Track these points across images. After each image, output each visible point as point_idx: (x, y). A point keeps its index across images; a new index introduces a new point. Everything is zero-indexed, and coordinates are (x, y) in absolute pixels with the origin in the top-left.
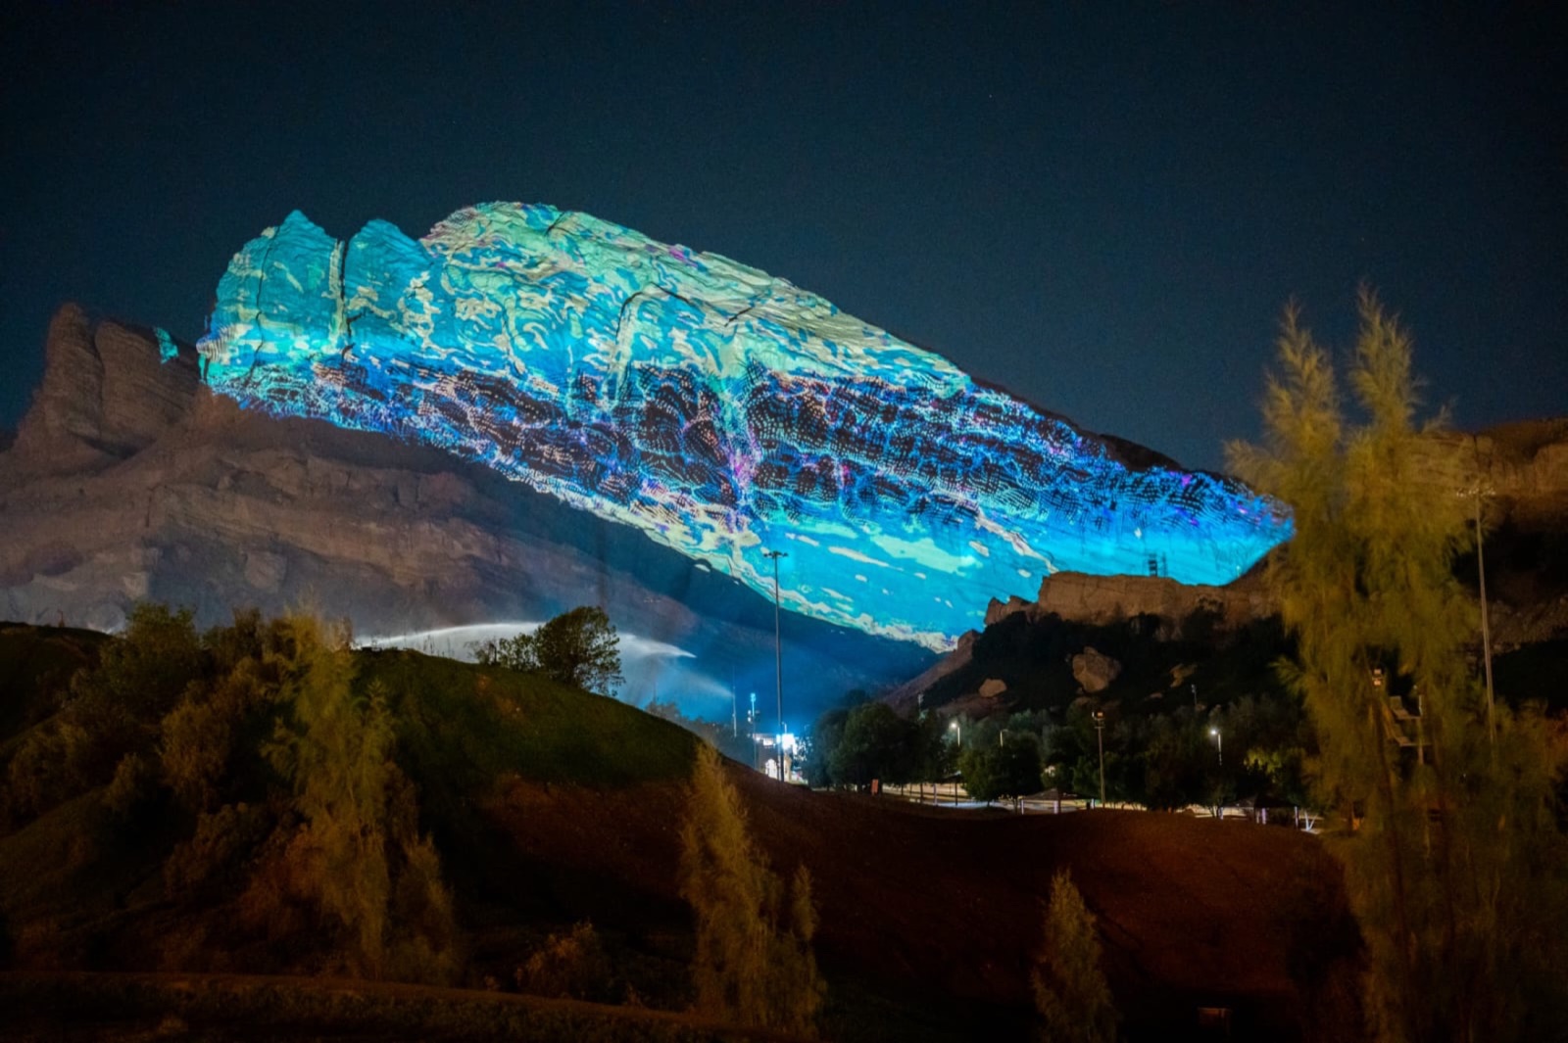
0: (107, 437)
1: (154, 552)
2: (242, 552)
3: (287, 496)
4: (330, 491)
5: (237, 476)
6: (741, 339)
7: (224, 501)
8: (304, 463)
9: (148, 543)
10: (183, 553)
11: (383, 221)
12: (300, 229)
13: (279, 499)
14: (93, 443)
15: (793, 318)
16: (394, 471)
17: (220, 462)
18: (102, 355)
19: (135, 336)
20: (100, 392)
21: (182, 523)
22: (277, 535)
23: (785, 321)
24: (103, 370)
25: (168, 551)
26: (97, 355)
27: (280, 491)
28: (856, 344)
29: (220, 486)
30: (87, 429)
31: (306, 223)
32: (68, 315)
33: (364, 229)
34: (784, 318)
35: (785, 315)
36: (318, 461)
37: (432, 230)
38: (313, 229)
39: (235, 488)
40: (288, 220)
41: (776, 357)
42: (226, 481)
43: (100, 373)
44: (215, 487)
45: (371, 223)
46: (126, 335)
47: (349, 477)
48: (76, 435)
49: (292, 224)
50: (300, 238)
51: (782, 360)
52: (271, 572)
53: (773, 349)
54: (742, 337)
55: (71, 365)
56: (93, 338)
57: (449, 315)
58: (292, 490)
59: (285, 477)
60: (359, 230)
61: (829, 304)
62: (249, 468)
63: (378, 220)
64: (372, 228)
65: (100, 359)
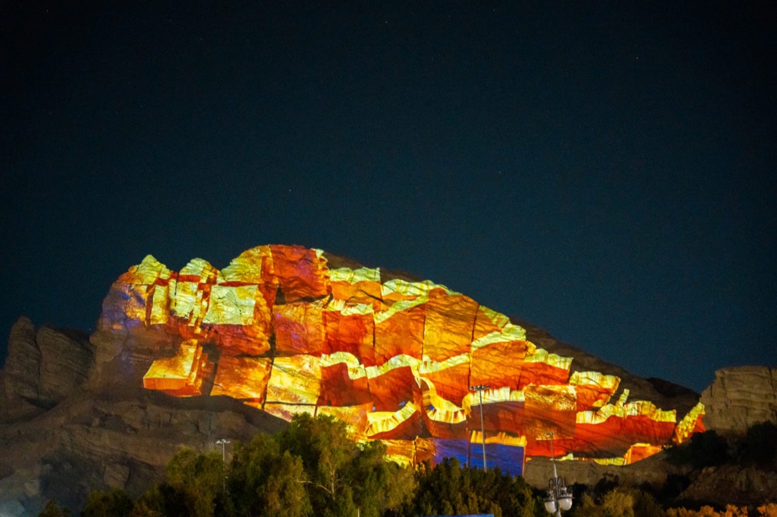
0: (43, 398)
1: (48, 467)
2: (104, 465)
3: (135, 430)
4: (159, 424)
5: (105, 418)
6: (414, 323)
7: (94, 433)
8: (143, 408)
9: (45, 462)
10: (67, 467)
11: (200, 259)
12: (152, 266)
13: (128, 431)
14: (32, 401)
15: (447, 309)
16: (197, 411)
17: (95, 410)
18: (41, 347)
19: (60, 335)
20: (39, 370)
21: (69, 448)
22: (126, 453)
23: (443, 311)
24: (41, 356)
25: (56, 466)
26: (37, 347)
27: (130, 426)
28: (486, 324)
29: (93, 425)
30: (29, 393)
31: (155, 262)
32: (23, 324)
33: (189, 264)
34: (442, 310)
35: (442, 307)
36: (154, 407)
37: (231, 263)
38: (159, 266)
39: (102, 426)
40: (144, 261)
41: (436, 333)
42: (97, 421)
43: (39, 359)
44: (89, 425)
45: (193, 261)
46: (55, 335)
47: (171, 416)
48: (23, 397)
49: (146, 263)
50: (150, 271)
51: (440, 335)
52: (120, 476)
53: (434, 329)
54: (415, 322)
55: (22, 354)
56: (35, 337)
57: (239, 315)
58: (137, 425)
59: (132, 417)
60: (185, 265)
61: (471, 300)
62: (113, 413)
63: (197, 258)
64: (193, 263)
65: (39, 349)
